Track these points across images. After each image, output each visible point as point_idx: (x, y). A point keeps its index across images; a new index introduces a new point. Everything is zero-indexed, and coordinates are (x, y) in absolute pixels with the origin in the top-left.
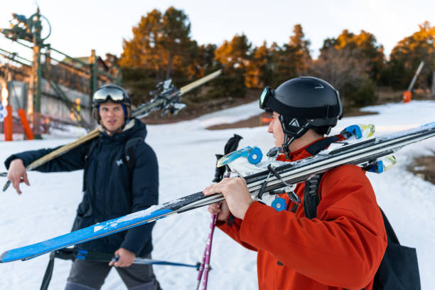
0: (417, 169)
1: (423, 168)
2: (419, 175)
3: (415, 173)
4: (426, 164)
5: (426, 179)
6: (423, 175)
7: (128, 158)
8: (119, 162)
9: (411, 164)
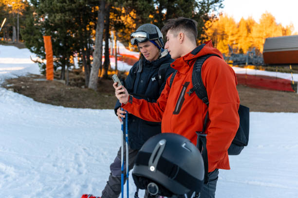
0: (8, 86)
1: (12, 85)
2: (10, 89)
3: (8, 88)
4: (14, 83)
5: (15, 91)
6: (13, 89)
7: (160, 77)
8: (153, 79)
9: (4, 83)
